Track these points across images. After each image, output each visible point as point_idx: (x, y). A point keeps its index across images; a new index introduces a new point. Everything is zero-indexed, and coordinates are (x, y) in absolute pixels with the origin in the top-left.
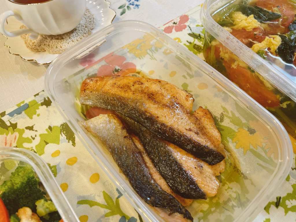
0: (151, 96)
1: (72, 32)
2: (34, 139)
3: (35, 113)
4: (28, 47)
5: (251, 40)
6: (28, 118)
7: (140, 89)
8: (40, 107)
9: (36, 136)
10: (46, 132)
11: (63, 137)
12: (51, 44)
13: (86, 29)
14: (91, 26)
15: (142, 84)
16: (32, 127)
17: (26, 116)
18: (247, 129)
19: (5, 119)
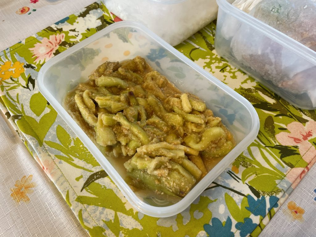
2: (77, 36)
3: (75, 22)
6: (70, 25)
8: (78, 18)
9: (78, 34)
10: (86, 32)
17: (68, 24)
19: (53, 26)
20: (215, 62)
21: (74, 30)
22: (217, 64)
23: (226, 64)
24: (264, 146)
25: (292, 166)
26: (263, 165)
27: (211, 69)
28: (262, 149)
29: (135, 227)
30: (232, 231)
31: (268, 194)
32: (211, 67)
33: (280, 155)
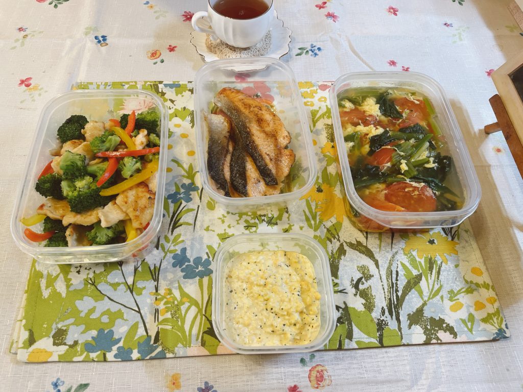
0: (260, 121)
1: (245, 49)
2: (170, 109)
3: (181, 93)
4: (206, 44)
5: (360, 121)
6: (175, 94)
7: (256, 112)
8: (187, 92)
9: (172, 108)
10: (180, 109)
11: (189, 118)
12: (223, 50)
13: (258, 52)
14: (262, 52)
15: (261, 110)
16: (174, 101)
17: (174, 92)
18: (317, 187)
19: (161, 86)
20: (249, 216)
21: (172, 101)
22: (249, 218)
23: (257, 224)
24: (204, 313)
25: (203, 344)
26: (185, 326)
27: (240, 219)
28: (199, 314)
29: (61, 292)
30: (113, 348)
31: (163, 347)
32: (242, 217)
33: (207, 329)
